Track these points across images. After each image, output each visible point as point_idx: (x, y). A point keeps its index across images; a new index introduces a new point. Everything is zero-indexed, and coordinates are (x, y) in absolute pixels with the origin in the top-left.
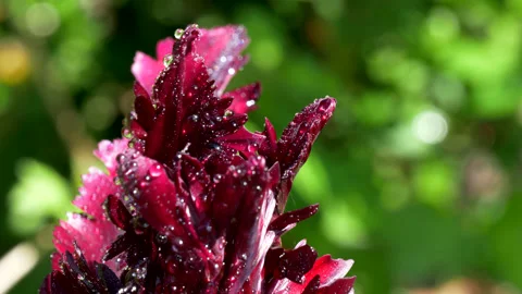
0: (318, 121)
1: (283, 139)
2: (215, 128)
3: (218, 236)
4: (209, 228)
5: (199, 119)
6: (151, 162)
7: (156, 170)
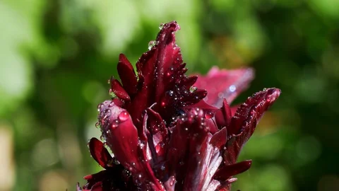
0: (264, 102)
1: (236, 115)
2: (183, 100)
3: (170, 175)
4: (163, 168)
5: (173, 94)
6: (121, 110)
7: (124, 116)
